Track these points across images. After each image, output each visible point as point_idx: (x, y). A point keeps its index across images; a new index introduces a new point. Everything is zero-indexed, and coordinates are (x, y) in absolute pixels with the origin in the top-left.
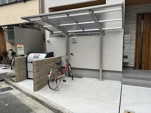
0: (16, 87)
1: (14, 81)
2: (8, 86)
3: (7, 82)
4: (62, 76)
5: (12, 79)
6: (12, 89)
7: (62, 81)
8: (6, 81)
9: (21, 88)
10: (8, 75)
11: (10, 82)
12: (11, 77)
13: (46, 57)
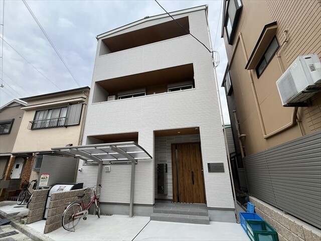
0: (24, 230)
1: (23, 223)
2: (13, 230)
3: (14, 226)
4: (84, 212)
5: (22, 219)
6: (18, 233)
7: (82, 219)
8: (13, 223)
9: (29, 232)
10: (19, 216)
11: (19, 224)
12: (21, 218)
13: (73, 189)
